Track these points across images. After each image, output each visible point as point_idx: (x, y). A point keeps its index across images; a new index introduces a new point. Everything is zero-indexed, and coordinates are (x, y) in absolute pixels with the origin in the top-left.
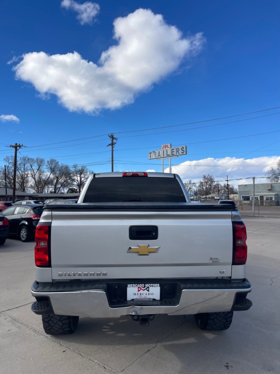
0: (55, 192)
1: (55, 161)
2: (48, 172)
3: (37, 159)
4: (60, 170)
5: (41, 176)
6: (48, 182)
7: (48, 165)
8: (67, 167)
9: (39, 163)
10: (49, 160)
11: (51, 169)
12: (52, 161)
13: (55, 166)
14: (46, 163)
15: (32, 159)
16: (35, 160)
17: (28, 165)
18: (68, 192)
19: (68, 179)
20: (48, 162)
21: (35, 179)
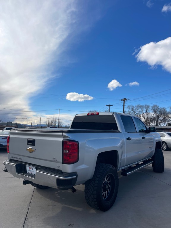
0: (157, 125)
1: (157, 106)
2: (152, 113)
3: (146, 106)
4: (159, 111)
5: (148, 116)
6: (152, 119)
7: (152, 109)
8: (164, 110)
9: (147, 108)
10: (153, 106)
11: (154, 111)
12: (155, 106)
13: (157, 109)
14: (151, 108)
15: (142, 106)
16: (144, 106)
17: (140, 109)
18: (166, 126)
19: (165, 117)
20: (152, 107)
21: (144, 118)
